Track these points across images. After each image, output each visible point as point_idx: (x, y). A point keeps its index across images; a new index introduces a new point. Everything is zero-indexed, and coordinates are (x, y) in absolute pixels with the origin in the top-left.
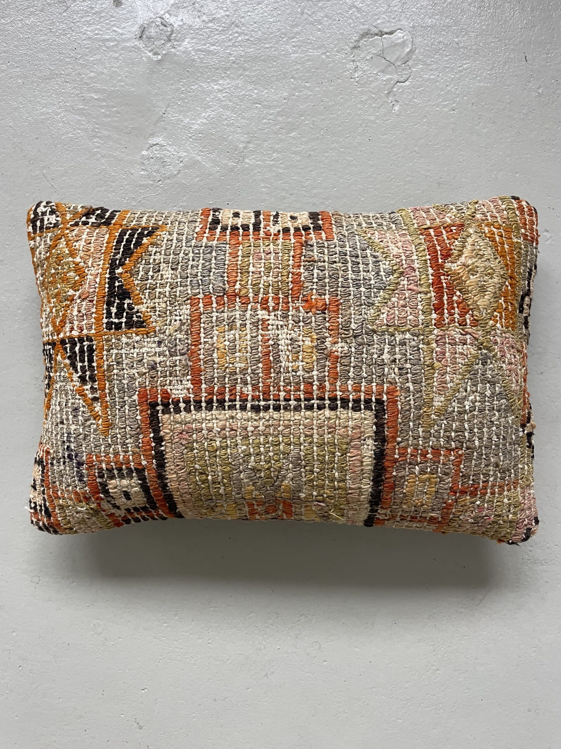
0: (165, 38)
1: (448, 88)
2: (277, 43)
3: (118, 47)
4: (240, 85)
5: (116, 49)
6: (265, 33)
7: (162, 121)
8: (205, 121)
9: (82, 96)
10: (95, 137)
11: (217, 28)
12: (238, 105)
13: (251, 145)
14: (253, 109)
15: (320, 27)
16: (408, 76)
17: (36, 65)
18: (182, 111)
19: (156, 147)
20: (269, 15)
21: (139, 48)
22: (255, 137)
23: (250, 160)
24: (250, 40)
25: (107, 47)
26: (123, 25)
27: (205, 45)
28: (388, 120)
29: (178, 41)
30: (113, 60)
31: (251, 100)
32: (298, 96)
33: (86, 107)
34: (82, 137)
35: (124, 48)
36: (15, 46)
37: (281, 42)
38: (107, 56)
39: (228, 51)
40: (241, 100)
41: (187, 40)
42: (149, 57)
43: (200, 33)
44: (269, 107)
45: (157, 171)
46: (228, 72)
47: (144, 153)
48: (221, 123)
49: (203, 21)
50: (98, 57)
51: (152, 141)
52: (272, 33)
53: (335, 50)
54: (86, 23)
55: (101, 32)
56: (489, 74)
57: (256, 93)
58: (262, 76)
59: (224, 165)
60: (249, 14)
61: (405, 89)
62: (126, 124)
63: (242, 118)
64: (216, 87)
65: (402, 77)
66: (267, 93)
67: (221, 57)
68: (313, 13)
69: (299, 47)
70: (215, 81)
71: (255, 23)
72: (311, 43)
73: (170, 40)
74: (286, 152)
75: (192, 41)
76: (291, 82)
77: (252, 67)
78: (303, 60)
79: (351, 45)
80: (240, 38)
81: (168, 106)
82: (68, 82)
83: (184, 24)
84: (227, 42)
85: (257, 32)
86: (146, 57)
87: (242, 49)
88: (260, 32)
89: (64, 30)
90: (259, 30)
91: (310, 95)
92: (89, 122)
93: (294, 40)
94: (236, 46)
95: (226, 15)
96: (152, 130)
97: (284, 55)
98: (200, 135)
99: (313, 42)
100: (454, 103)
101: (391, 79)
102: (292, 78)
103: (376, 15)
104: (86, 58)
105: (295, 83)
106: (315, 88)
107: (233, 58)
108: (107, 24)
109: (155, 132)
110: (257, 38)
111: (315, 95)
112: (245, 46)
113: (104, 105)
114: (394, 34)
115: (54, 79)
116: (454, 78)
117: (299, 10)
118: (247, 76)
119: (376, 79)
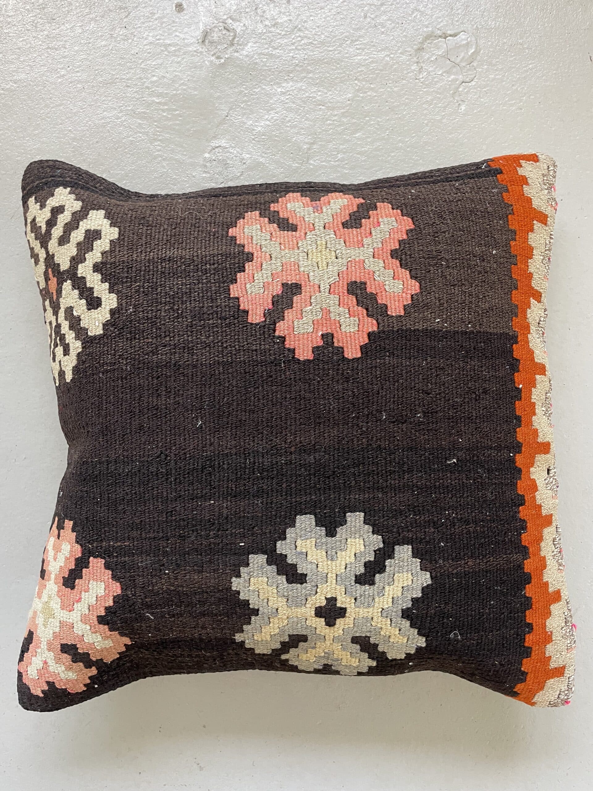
0: (229, 43)
1: (514, 88)
2: (340, 46)
3: (180, 52)
4: (304, 88)
5: (177, 53)
6: (328, 37)
7: (225, 124)
8: (268, 123)
9: (144, 100)
10: (155, 140)
11: (280, 32)
12: (302, 107)
13: (315, 146)
14: (317, 110)
15: (383, 30)
16: (473, 76)
17: (97, 70)
18: (244, 114)
19: (219, 149)
20: (332, 19)
21: (201, 53)
22: (320, 138)
23: (315, 161)
24: (313, 44)
25: (169, 52)
26: (186, 30)
27: (267, 49)
28: (455, 119)
29: (241, 45)
30: (175, 65)
31: (314, 102)
32: (362, 97)
33: (148, 111)
34: (144, 140)
35: (187, 52)
36: (76, 51)
37: (345, 45)
38: (168, 60)
39: (291, 55)
40: (304, 102)
41: (250, 44)
42: (211, 62)
43: (263, 37)
44: (333, 109)
45: (220, 173)
46: (291, 75)
47: (207, 155)
48: (285, 125)
49: (266, 26)
50: (160, 61)
51: (215, 143)
52: (335, 37)
53: (399, 52)
54: (147, 29)
55: (163, 37)
56: (555, 73)
57: (320, 95)
58: (326, 78)
59: (288, 166)
60: (311, 18)
61: (471, 89)
62: (188, 127)
63: (306, 120)
64: (279, 90)
65: (467, 78)
66: (331, 95)
67: (285, 60)
68: (376, 17)
69: (363, 49)
70: (278, 83)
71: (318, 27)
72: (374, 46)
73: (232, 44)
74: (351, 152)
75: (255, 45)
76: (355, 84)
77: (315, 69)
78: (367, 62)
79: (415, 47)
80: (303, 42)
81: (231, 109)
82: (129, 86)
83: (247, 29)
84: (290, 46)
85: (320, 35)
86: (208, 61)
87: (305, 52)
88: (323, 36)
89: (126, 36)
90: (322, 34)
91: (375, 96)
92: (150, 126)
93: (357, 43)
94: (300, 50)
95: (289, 20)
96: (215, 132)
97: (347, 58)
98: (263, 137)
99: (376, 44)
100: (520, 102)
101: (457, 80)
102: (356, 80)
103: (440, 18)
104: (148, 62)
105: (359, 84)
106: (380, 88)
107: (297, 61)
108: (169, 29)
109: (217, 135)
110: (320, 42)
111: (381, 96)
112: (308, 49)
113: (167, 109)
114: (458, 37)
115: (116, 83)
116: (519, 78)
117: (362, 14)
118: (310, 78)
119: (441, 79)
